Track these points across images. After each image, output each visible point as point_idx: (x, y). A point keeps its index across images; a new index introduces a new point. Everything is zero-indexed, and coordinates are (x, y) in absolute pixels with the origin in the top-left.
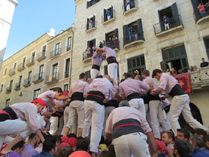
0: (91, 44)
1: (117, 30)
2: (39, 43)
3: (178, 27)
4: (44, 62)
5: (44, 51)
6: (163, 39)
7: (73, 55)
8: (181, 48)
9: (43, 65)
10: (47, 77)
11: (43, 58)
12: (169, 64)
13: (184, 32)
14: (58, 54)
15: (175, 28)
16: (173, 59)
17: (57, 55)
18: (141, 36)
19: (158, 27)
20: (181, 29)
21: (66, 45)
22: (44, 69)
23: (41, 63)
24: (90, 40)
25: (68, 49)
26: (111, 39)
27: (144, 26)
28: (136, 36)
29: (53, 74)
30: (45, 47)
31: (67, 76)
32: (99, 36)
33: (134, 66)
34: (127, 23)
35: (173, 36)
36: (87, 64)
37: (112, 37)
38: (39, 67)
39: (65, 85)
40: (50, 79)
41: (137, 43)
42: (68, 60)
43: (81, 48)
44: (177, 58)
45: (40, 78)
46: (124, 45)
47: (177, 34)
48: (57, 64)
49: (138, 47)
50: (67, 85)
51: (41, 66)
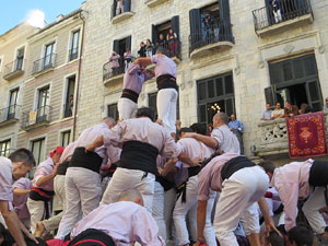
0: (122, 46)
1: (177, 18)
2: (10, 40)
3: (302, 18)
4: (20, 83)
5: (20, 58)
6: (272, 41)
7: (83, 68)
8: (308, 60)
9: (17, 89)
10: (26, 115)
11: (18, 74)
12: (283, 93)
13: (315, 28)
14: (50, 66)
15: (296, 20)
16: (291, 82)
17: (48, 69)
18: (227, 33)
19: (263, 15)
20: (309, 23)
21: (69, 48)
22: (19, 98)
23: (14, 85)
24: (119, 37)
25: (72, 57)
26: (164, 37)
27: (232, 13)
28: (217, 31)
29: (39, 107)
30: (21, 51)
31: (68, 113)
32: (139, 30)
33: (211, 96)
34: (197, 6)
35: (291, 35)
36: (112, 89)
37: (165, 32)
38: (8, 93)
39: (64, 133)
40: (33, 119)
41: (217, 48)
42: (72, 80)
43: (99, 54)
44: (299, 81)
45: (10, 117)
46: (191, 50)
47: (300, 31)
48: (48, 87)
49: (219, 56)
50: (69, 132)
51: (12, 92)
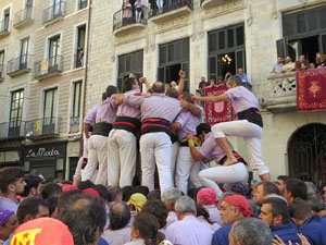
4: (30, 32)
5: (29, 6)
7: (93, 17)
8: (324, 12)
9: (27, 39)
10: (38, 64)
11: (29, 22)
12: (295, 46)
14: (60, 14)
16: (304, 35)
17: (57, 18)
22: (30, 48)
23: (24, 34)
25: (82, 5)
29: (50, 57)
33: (222, 47)
36: (123, 39)
38: (19, 42)
39: (75, 83)
40: (44, 69)
42: (82, 29)
44: (312, 33)
45: (22, 66)
48: (58, 36)
50: (80, 82)
51: (23, 41)
